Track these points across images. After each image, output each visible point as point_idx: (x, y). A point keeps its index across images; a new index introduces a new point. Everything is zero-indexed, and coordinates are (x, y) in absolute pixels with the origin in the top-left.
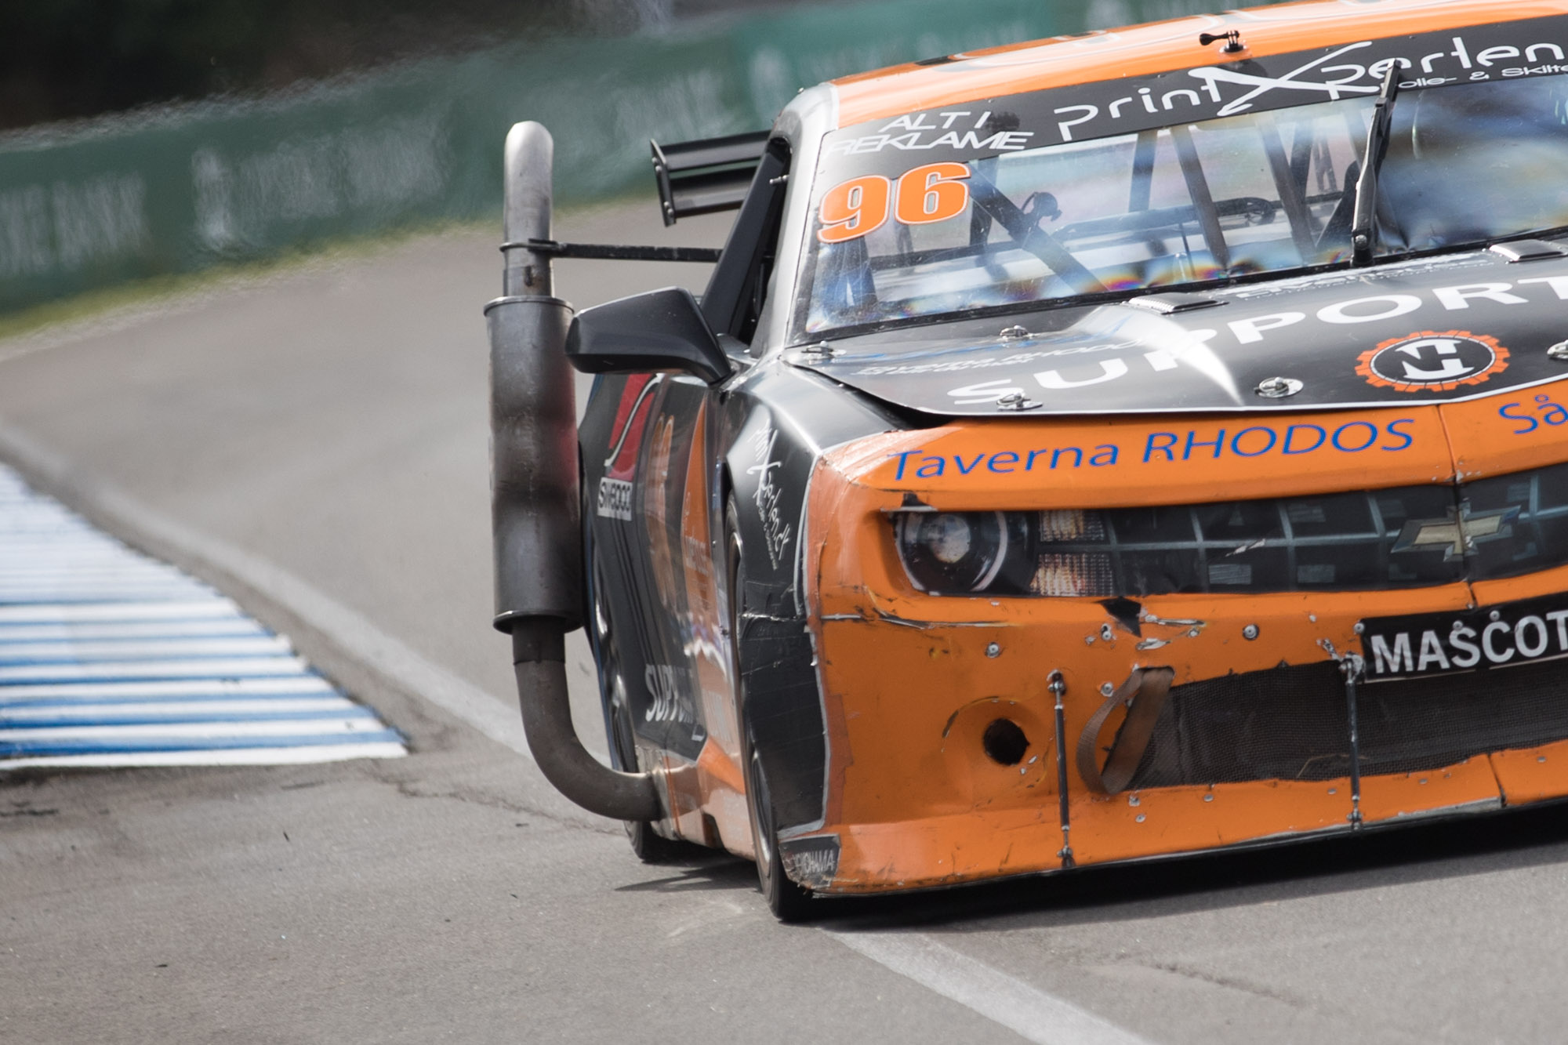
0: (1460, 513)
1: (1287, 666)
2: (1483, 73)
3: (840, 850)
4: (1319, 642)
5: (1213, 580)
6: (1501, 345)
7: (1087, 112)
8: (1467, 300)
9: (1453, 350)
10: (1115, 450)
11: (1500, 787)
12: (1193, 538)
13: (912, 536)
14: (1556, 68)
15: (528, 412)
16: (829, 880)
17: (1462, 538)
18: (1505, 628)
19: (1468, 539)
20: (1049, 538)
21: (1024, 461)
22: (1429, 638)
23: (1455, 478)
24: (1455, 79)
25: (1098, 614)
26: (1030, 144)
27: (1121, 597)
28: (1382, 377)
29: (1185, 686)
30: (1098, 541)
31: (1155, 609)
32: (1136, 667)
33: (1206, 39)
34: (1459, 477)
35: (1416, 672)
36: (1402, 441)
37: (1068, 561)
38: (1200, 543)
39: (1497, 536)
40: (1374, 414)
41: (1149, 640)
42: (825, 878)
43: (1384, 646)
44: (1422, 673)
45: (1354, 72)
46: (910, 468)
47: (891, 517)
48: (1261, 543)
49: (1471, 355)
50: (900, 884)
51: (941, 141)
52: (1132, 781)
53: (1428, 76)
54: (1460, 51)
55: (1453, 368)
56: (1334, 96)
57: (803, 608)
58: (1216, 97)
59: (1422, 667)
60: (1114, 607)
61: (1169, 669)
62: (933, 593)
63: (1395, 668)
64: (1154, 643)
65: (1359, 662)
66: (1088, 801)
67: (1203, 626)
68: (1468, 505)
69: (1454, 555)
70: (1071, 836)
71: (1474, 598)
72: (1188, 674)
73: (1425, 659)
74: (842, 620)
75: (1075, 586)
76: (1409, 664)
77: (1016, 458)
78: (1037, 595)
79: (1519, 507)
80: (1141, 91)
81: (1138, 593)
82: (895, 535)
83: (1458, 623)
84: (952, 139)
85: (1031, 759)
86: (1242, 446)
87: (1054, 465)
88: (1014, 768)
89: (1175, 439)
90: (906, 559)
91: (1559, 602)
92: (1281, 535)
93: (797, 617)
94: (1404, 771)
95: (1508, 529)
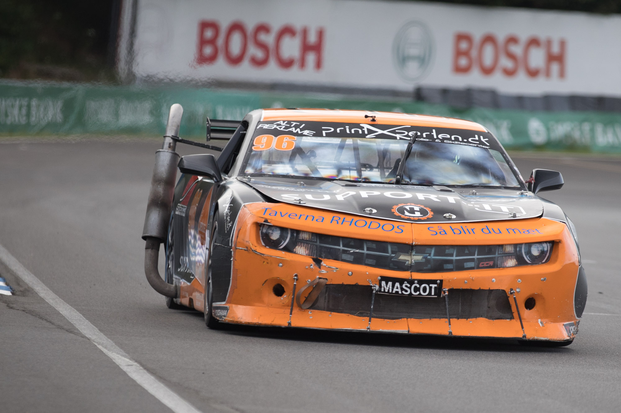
0: (412, 253)
1: (358, 285)
2: (439, 140)
3: (229, 311)
4: (368, 280)
5: (343, 258)
6: (431, 211)
7: (331, 130)
8: (424, 198)
9: (419, 210)
10: (323, 218)
11: (408, 328)
12: (339, 246)
13: (264, 231)
14: (459, 143)
16: (224, 318)
17: (411, 260)
18: (418, 286)
19: (413, 260)
20: (301, 238)
21: (298, 216)
22: (397, 284)
23: (413, 243)
24: (431, 140)
25: (310, 261)
26: (314, 135)
27: (317, 258)
28: (398, 213)
29: (330, 284)
30: (314, 242)
31: (325, 263)
32: (318, 277)
33: (366, 117)
34: (414, 243)
35: (392, 293)
36: (401, 231)
38: (341, 247)
39: (421, 261)
40: (394, 222)
41: (323, 270)
42: (223, 317)
43: (385, 284)
44: (394, 293)
45: (405, 133)
46: (267, 212)
47: (260, 224)
48: (358, 251)
49: (423, 212)
50: (243, 322)
51: (290, 129)
52: (310, 307)
53: (424, 138)
54: (434, 133)
55: (418, 214)
56: (398, 138)
57: (232, 244)
58: (366, 132)
59: (394, 292)
60: (315, 260)
61: (326, 279)
62: (267, 247)
63: (386, 291)
64: (324, 271)
65: (377, 287)
66: (298, 310)
67: (337, 269)
68: (415, 251)
69: (408, 264)
70: (292, 318)
71: (411, 276)
72: (331, 281)
73: (395, 290)
74: (242, 249)
75: (306, 253)
76: (390, 291)
77: (296, 215)
78: (295, 253)
79: (428, 255)
80: (346, 127)
81: (322, 257)
82: (260, 229)
83: (406, 282)
84: (293, 130)
85: (285, 296)
86: (357, 224)
87: (306, 219)
88: (279, 298)
89: (340, 218)
90: (262, 236)
91: (434, 282)
92: (363, 249)
93: (229, 246)
94: (384, 318)
95: (424, 260)
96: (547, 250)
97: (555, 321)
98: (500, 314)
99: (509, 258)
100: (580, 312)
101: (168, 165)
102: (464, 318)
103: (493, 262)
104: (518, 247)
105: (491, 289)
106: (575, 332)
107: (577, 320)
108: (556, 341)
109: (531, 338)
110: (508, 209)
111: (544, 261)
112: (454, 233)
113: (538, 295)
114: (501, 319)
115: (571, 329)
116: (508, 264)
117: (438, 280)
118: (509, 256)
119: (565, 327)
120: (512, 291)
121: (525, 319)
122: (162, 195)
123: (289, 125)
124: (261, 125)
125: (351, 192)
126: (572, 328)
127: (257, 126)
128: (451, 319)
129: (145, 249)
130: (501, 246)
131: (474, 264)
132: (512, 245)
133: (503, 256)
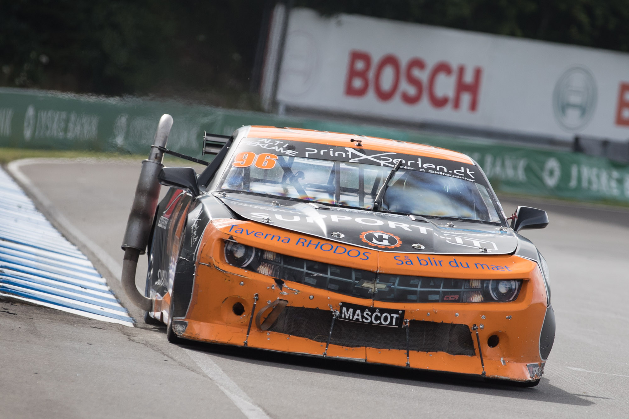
0: (376, 281)
1: (319, 309)
2: (423, 170)
3: (187, 326)
4: (329, 305)
5: (306, 281)
6: (400, 240)
7: (314, 151)
8: (396, 226)
9: (387, 238)
10: (289, 239)
11: (366, 357)
12: (303, 268)
13: (229, 248)
14: (443, 173)
15: (146, 192)
16: (182, 333)
17: (375, 288)
18: (379, 315)
19: (376, 288)
20: (265, 258)
21: (265, 235)
22: (358, 312)
23: (377, 271)
24: (415, 169)
25: (272, 281)
26: (297, 156)
27: (280, 279)
28: (366, 240)
29: (290, 307)
30: (278, 262)
31: (287, 285)
32: (278, 298)
33: (352, 140)
34: (378, 271)
35: (352, 320)
36: (366, 258)
37: (268, 265)
38: (305, 270)
39: (384, 290)
40: (361, 249)
41: (284, 292)
43: (346, 311)
44: (354, 321)
45: (389, 160)
46: (234, 229)
47: (225, 241)
48: (321, 275)
49: (392, 241)
50: (200, 339)
51: (273, 148)
52: (269, 329)
53: (409, 166)
54: (419, 162)
55: (386, 243)
56: (382, 165)
57: (195, 259)
58: (350, 157)
59: (354, 319)
60: (276, 281)
61: (287, 301)
62: (230, 264)
63: (347, 317)
64: (285, 293)
65: (338, 313)
66: (256, 330)
67: (299, 292)
68: (379, 279)
69: (371, 292)
70: (248, 338)
71: (373, 305)
72: (292, 304)
73: (356, 317)
74: (204, 265)
75: (269, 273)
76: (351, 317)
77: (263, 234)
78: (258, 272)
79: (392, 284)
80: (331, 149)
81: (285, 279)
82: (225, 246)
83: (367, 310)
84: (276, 148)
85: (244, 315)
86: (323, 247)
87: (272, 239)
88: (239, 316)
89: (306, 241)
90: (226, 253)
91: (396, 312)
92: (327, 274)
93: (193, 261)
94: (342, 345)
95: (388, 289)
96: (515, 288)
97: (518, 361)
98: (462, 350)
99: (475, 294)
100: (545, 354)
101: (152, 175)
102: (425, 351)
103: (458, 296)
104: (485, 283)
105: (454, 323)
107: (542, 361)
108: (517, 381)
109: (491, 376)
110: (480, 243)
111: (511, 299)
112: (421, 264)
113: (502, 333)
114: (463, 354)
115: (535, 371)
116: (473, 299)
117: (400, 310)
118: (475, 291)
119: (528, 367)
120: (475, 327)
121: (486, 356)
122: (144, 206)
123: (272, 144)
126: (537, 369)
128: (409, 351)
130: (468, 281)
131: (438, 297)
132: (479, 280)
133: (469, 291)
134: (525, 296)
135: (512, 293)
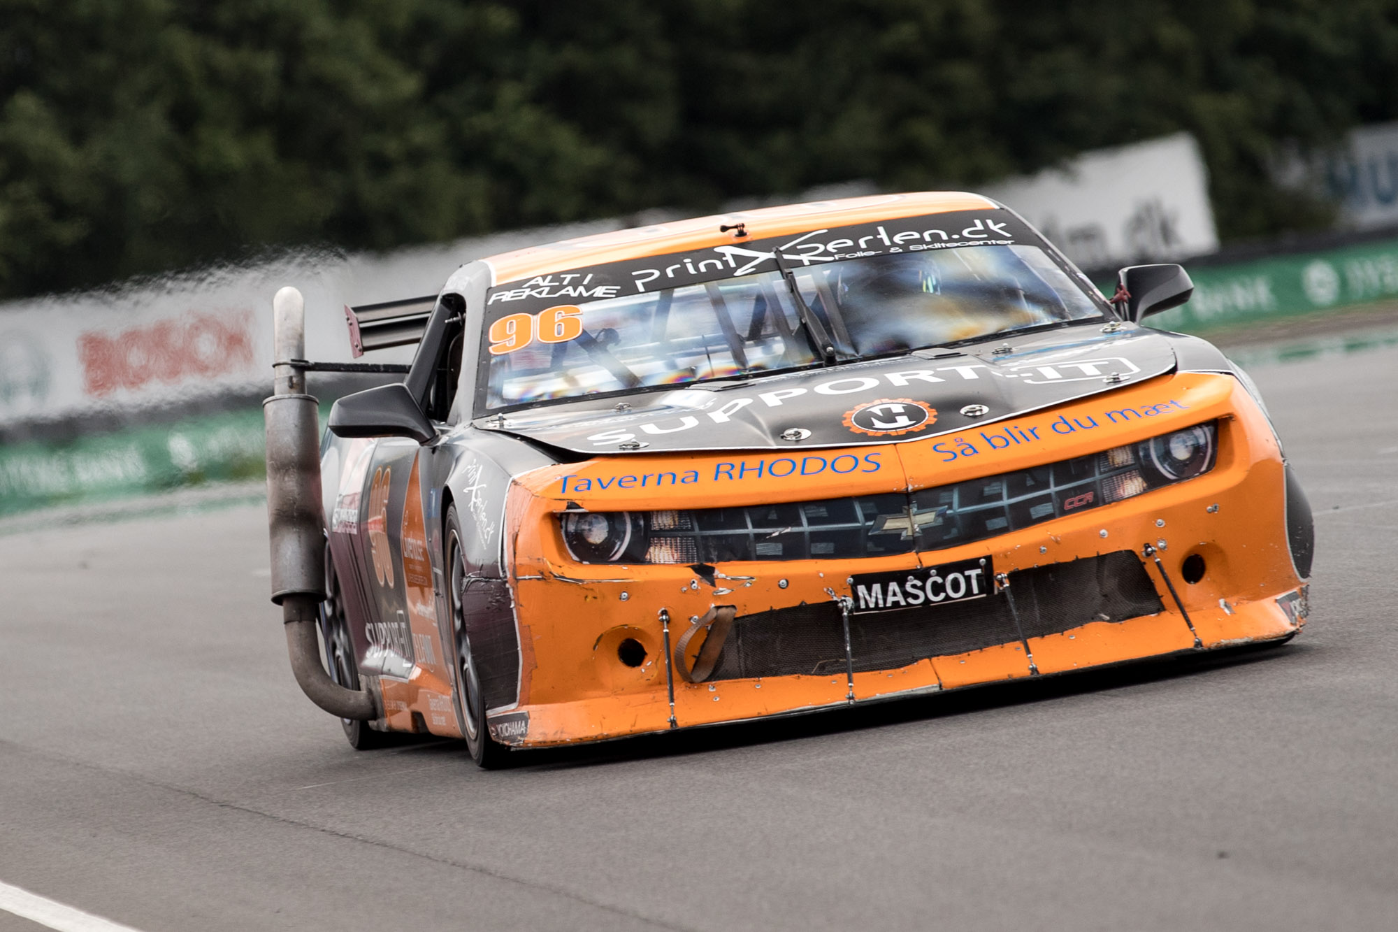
0: (911, 511)
1: (806, 605)
3: (529, 721)
4: (825, 590)
5: (758, 553)
6: (931, 407)
7: (653, 274)
8: (908, 380)
9: (903, 411)
10: (696, 474)
12: (746, 527)
13: (572, 528)
15: (293, 468)
17: (912, 526)
18: (940, 580)
19: (916, 526)
20: (657, 528)
21: (640, 480)
22: (893, 586)
23: (907, 489)
25: (689, 574)
26: (619, 294)
27: (702, 564)
28: (860, 427)
29: (743, 617)
30: (687, 530)
31: (723, 571)
32: (713, 605)
33: (724, 229)
34: (910, 488)
35: (885, 608)
36: (874, 466)
37: (668, 542)
38: (750, 530)
39: (934, 524)
40: (856, 450)
41: (721, 589)
42: (519, 738)
43: (866, 592)
44: (889, 608)
45: (817, 248)
46: (570, 486)
47: (558, 516)
48: (788, 530)
49: (914, 413)
50: (568, 740)
51: (563, 292)
52: (710, 676)
53: (864, 250)
54: (883, 235)
55: (903, 421)
56: (807, 263)
57: (504, 572)
58: (733, 264)
59: (889, 604)
60: (698, 569)
61: (733, 607)
62: (584, 563)
63: (872, 606)
64: (724, 591)
65: (850, 602)
66: (684, 688)
67: (753, 580)
68: (916, 505)
69: (908, 536)
70: (675, 710)
71: (921, 562)
72: (745, 610)
73: (890, 599)
74: (530, 579)
75: (673, 557)
76: (881, 604)
77: (635, 479)
78: (650, 563)
79: (946, 506)
80: (686, 261)
81: (712, 561)
82: (561, 527)
83: (910, 577)
84: (570, 291)
85: (648, 663)
86: (774, 470)
87: (659, 483)
88: (637, 669)
89: (733, 466)
90: (568, 542)
91: (973, 563)
92: (800, 525)
93: (500, 578)
94: (878, 669)
95: (940, 520)
96: (1207, 443)
97: (1257, 596)
98: (1131, 606)
99: (1126, 478)
100: (1304, 563)
101: (296, 426)
102: (1056, 632)
103: (1092, 493)
104: (1140, 449)
105: (1102, 553)
106: (1305, 612)
107: (1302, 583)
108: (1269, 640)
109: (1213, 646)
111: (1203, 469)
112: (994, 447)
113: (1208, 547)
114: (1137, 616)
115: (1295, 607)
116: (1126, 490)
117: (980, 558)
118: (1125, 473)
119: (1280, 604)
120: (1150, 549)
121: (1190, 604)
122: (296, 496)
123: (557, 284)
124: (495, 295)
125: (742, 401)
126: (1296, 603)
127: (487, 301)
128: (1028, 640)
129: (284, 625)
130: (1103, 455)
131: (1051, 507)
132: (1127, 447)
133: (1112, 476)
134: (1231, 453)
135: (1202, 454)
